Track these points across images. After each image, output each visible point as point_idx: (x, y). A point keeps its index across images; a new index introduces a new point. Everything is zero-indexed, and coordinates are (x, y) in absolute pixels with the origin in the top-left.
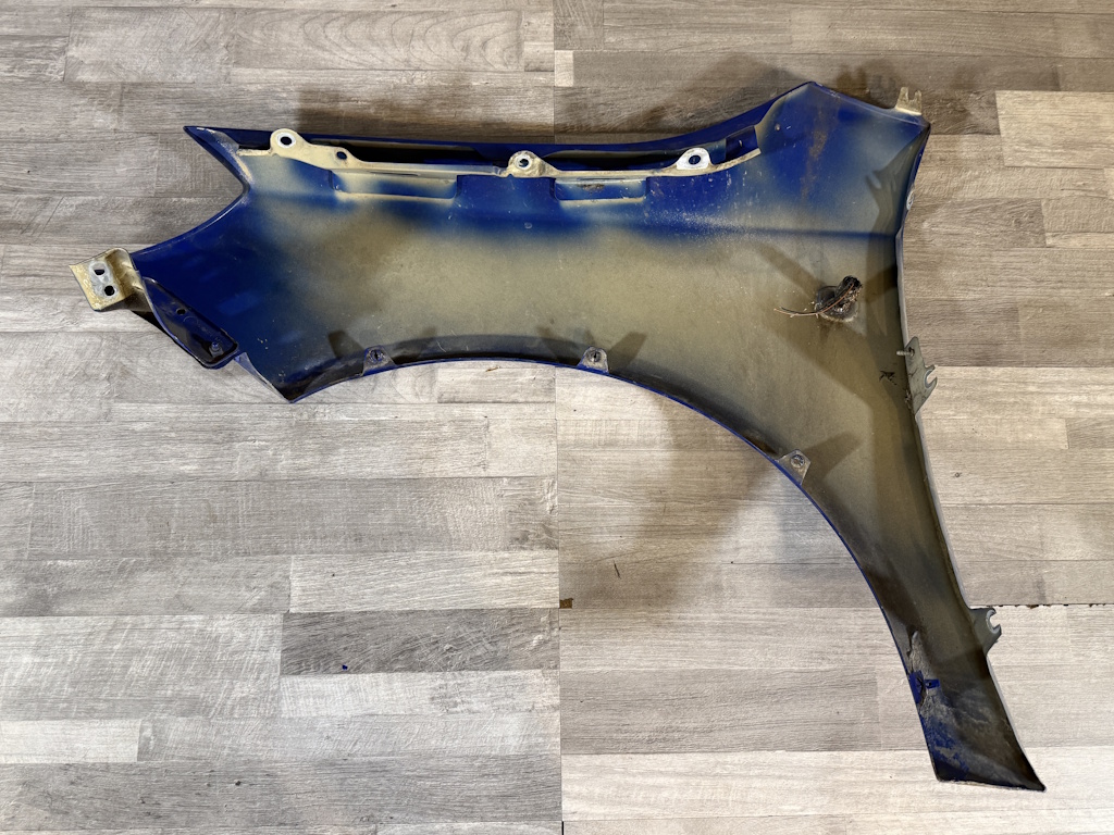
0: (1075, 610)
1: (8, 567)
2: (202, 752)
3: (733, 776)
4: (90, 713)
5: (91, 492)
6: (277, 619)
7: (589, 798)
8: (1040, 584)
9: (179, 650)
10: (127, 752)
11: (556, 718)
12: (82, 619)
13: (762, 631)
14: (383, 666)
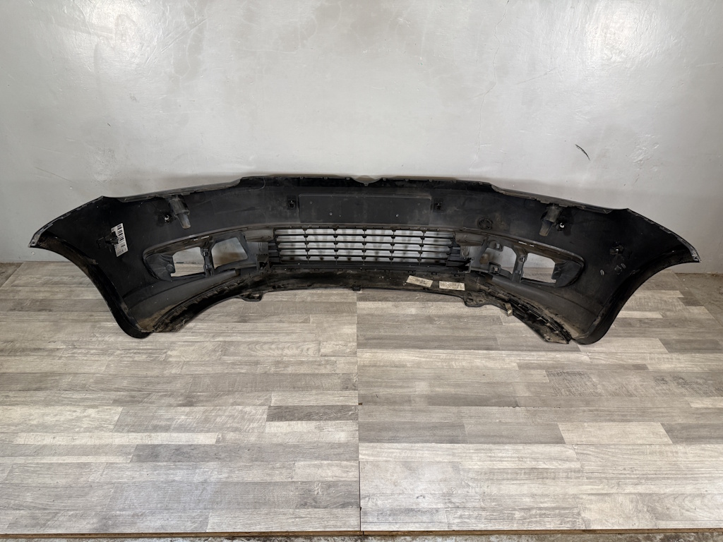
0: (529, 408)
1: (182, 395)
2: (239, 442)
3: (417, 450)
4: (201, 431)
5: (212, 377)
6: (267, 407)
7: (368, 455)
8: (516, 402)
9: (234, 415)
10: (213, 441)
11: (357, 433)
12: (202, 408)
13: (424, 411)
14: (300, 419)
